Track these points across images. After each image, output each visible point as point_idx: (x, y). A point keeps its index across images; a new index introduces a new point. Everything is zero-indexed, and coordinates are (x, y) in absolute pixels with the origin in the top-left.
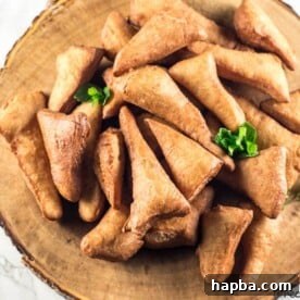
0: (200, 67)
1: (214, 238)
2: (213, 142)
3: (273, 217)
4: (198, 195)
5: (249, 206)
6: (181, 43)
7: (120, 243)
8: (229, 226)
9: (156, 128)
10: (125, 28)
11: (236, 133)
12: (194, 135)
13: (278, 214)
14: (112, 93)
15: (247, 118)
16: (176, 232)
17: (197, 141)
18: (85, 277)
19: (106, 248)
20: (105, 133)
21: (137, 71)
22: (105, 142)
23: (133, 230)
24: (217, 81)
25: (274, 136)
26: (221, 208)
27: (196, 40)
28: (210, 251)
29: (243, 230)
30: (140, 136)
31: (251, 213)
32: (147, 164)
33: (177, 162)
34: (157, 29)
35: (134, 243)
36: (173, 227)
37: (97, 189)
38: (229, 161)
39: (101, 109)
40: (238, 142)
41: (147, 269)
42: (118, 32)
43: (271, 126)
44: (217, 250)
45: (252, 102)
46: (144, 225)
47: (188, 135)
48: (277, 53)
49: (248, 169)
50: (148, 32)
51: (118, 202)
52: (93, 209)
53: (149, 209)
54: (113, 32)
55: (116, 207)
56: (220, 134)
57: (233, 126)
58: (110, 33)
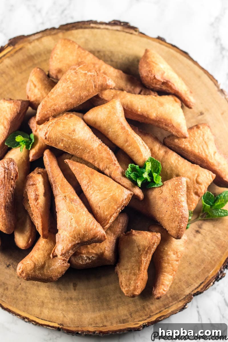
0: (110, 112)
1: (129, 258)
2: (124, 176)
3: (178, 237)
4: (113, 222)
5: (157, 229)
6: (93, 93)
7: (49, 267)
8: (141, 248)
9: (74, 167)
10: (46, 82)
11: (143, 167)
12: (107, 171)
13: (181, 235)
14: (36, 138)
15: (153, 153)
16: (96, 254)
17: (110, 177)
18: (23, 296)
19: (37, 272)
20: (31, 174)
21: (56, 119)
22: (32, 183)
23: (59, 256)
24: (125, 124)
25: (177, 168)
26: (134, 232)
27: (106, 89)
28: (126, 269)
29: (153, 250)
30: (61, 175)
31: (159, 235)
32: (68, 199)
33: (93, 196)
34: (71, 82)
35: (61, 267)
36: (93, 250)
37: (28, 221)
38: (138, 192)
39: (28, 152)
40: (146, 175)
41: (75, 285)
42: (39, 85)
43: (174, 159)
44: (132, 268)
45: (156, 139)
46: (68, 252)
47: (102, 172)
48: (177, 95)
49: (155, 197)
50: (64, 85)
51: (46, 232)
52: (26, 239)
53: (70, 238)
54: (35, 86)
55: (45, 237)
56: (129, 169)
57: (140, 161)
58: (33, 87)
